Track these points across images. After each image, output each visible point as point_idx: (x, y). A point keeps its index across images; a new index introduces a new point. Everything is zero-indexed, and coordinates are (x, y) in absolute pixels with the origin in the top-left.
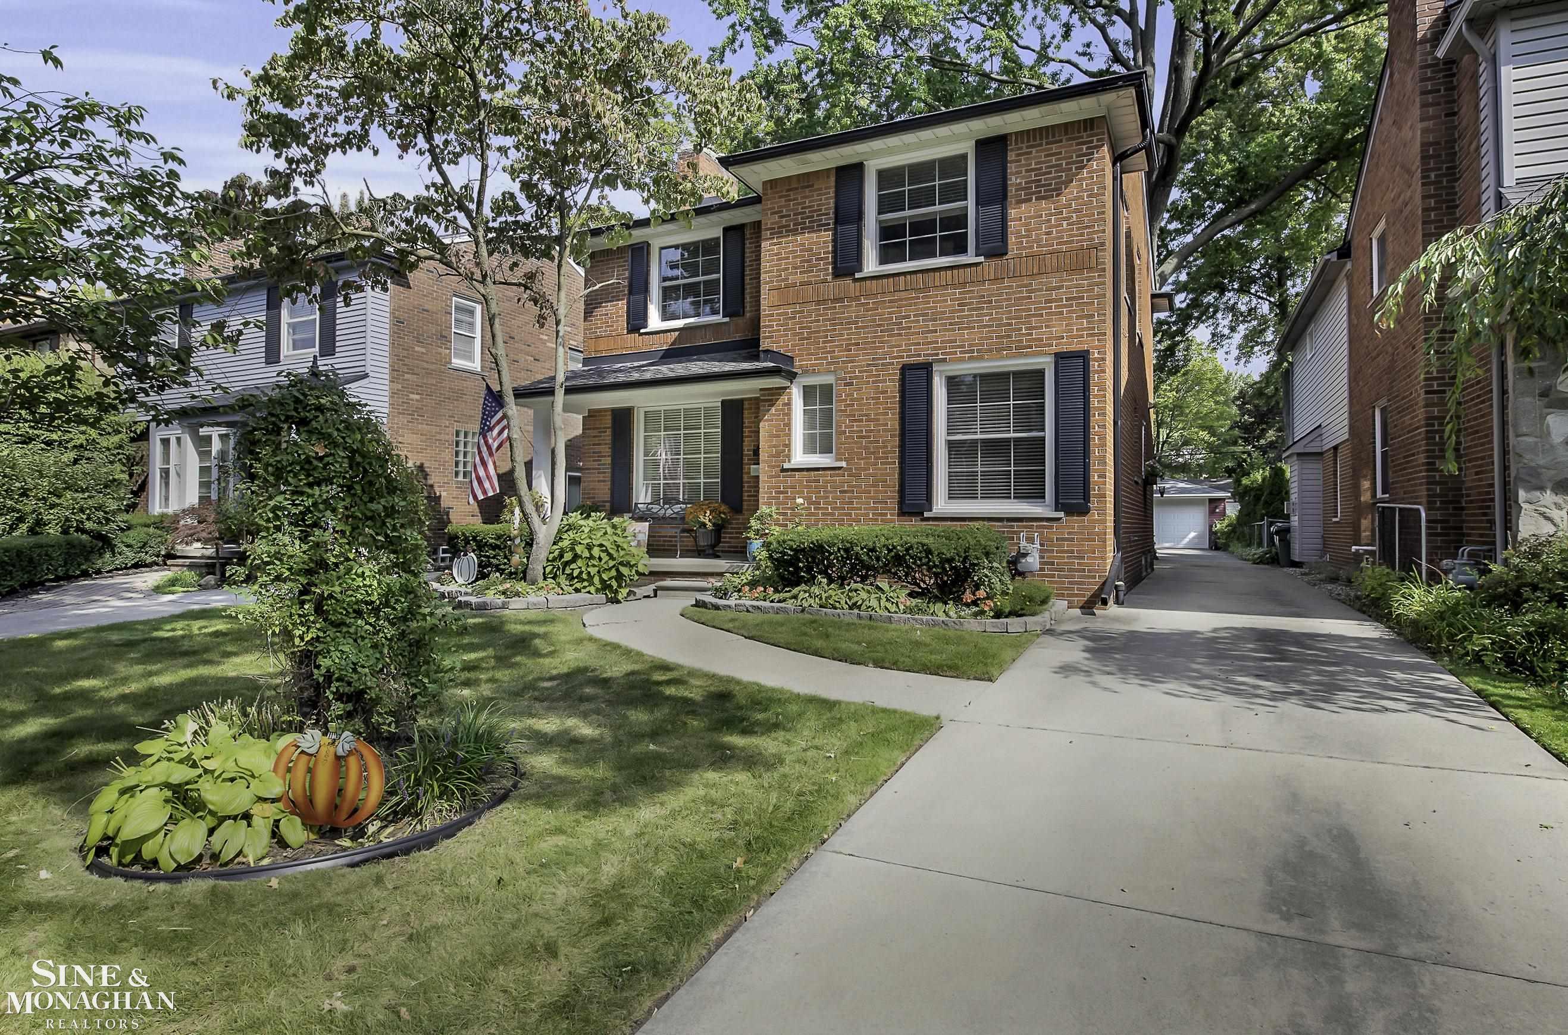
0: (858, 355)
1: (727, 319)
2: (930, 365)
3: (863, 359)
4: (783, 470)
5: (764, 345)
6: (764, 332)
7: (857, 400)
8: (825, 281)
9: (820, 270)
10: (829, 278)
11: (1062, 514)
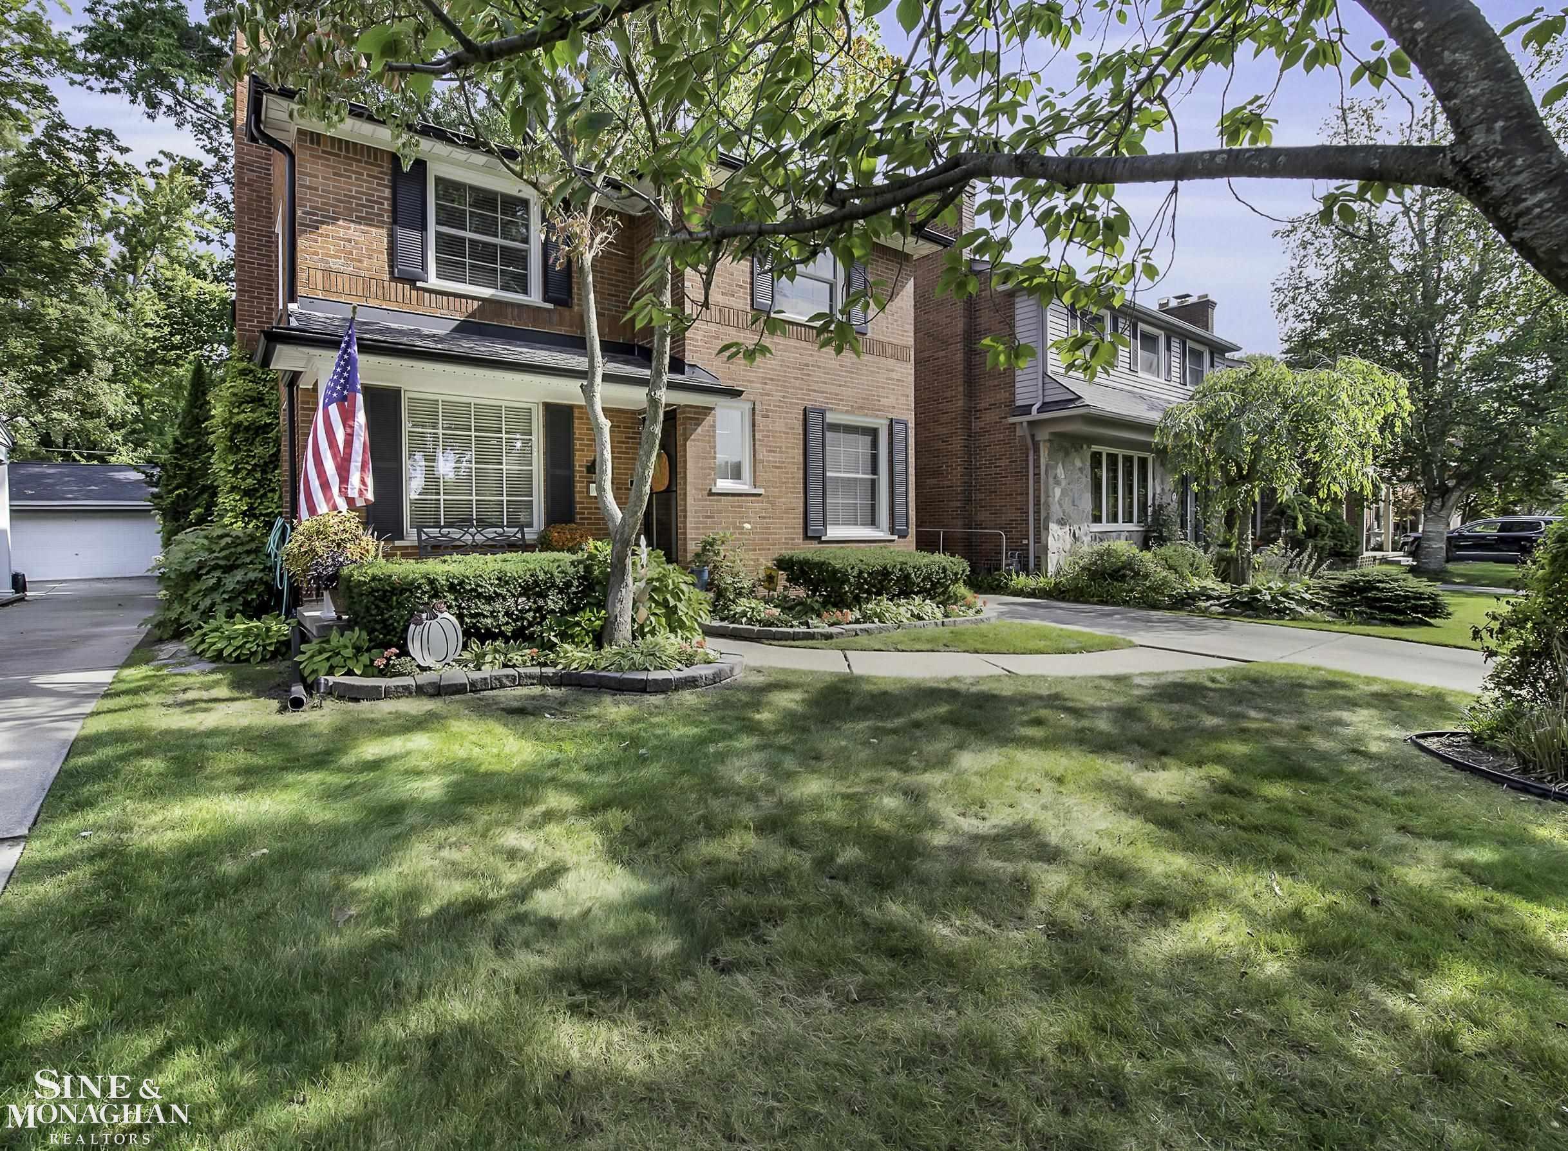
0: (772, 390)
1: (550, 306)
2: (825, 411)
3: (776, 395)
5: (689, 358)
6: (688, 345)
7: (772, 432)
8: (745, 310)
9: (740, 297)
10: (748, 308)
11: (895, 537)
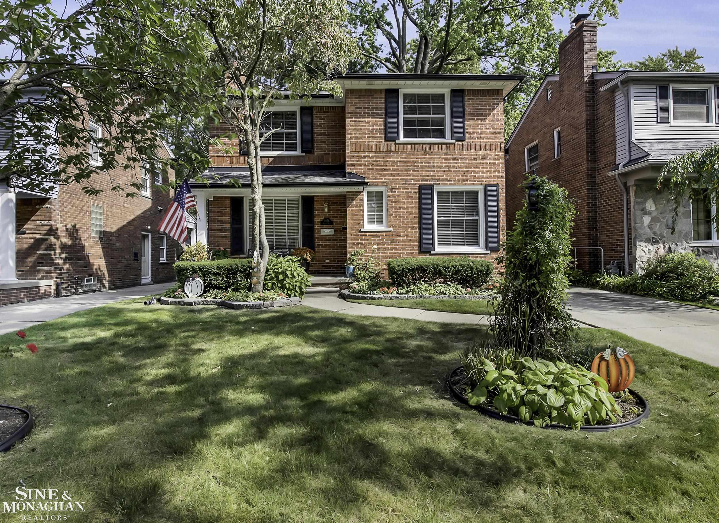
0: (398, 179)
1: (304, 154)
2: (433, 186)
3: (401, 181)
4: (360, 232)
5: (348, 170)
6: (348, 164)
7: (398, 199)
8: (381, 142)
9: (378, 137)
10: (383, 141)
11: (489, 252)
